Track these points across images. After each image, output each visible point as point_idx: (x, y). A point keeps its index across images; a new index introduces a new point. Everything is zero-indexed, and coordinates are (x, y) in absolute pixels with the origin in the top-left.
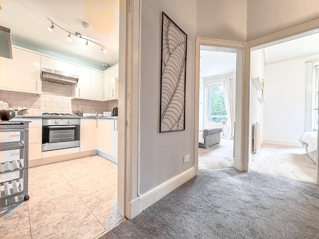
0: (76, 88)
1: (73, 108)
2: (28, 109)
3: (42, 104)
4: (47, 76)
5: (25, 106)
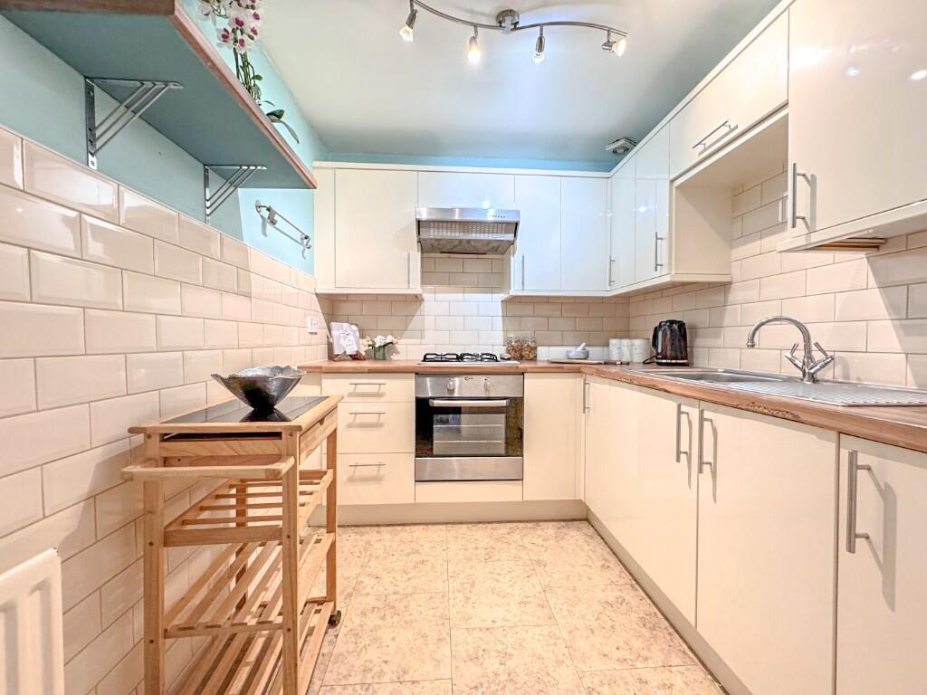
0: (512, 258)
1: (505, 331)
2: (395, 341)
3: (429, 322)
4: (432, 234)
5: (392, 332)
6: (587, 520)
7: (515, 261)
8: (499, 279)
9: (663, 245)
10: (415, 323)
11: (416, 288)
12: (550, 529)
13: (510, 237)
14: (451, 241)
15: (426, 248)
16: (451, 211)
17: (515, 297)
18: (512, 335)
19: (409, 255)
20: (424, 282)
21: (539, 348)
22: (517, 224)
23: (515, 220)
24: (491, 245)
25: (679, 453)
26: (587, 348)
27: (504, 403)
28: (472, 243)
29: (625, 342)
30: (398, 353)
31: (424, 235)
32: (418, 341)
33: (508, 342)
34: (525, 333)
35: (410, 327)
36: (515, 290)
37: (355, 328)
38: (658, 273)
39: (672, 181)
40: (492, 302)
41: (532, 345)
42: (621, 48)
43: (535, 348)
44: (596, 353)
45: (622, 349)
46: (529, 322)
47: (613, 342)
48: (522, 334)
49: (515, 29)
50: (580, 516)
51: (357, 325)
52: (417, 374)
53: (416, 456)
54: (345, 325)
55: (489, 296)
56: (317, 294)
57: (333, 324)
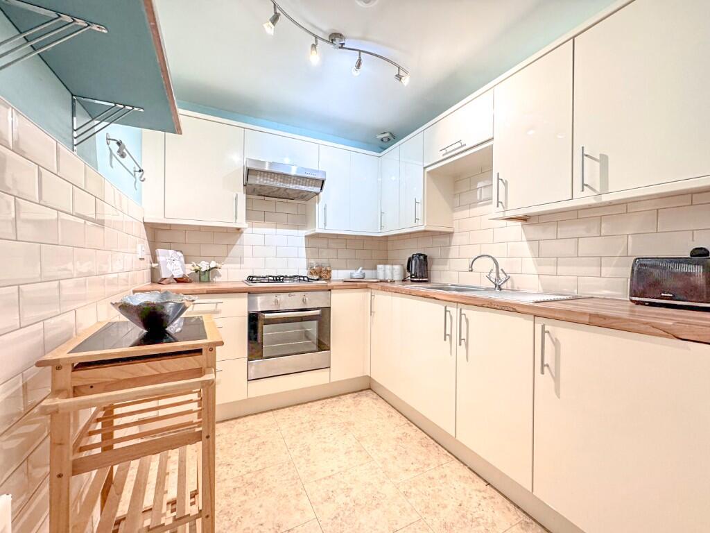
0: (317, 205)
1: (308, 258)
2: (219, 265)
3: (247, 250)
4: (257, 181)
5: (214, 258)
6: (370, 389)
7: (319, 208)
8: (303, 219)
9: (419, 207)
10: (235, 250)
11: (242, 222)
12: (348, 399)
13: (317, 189)
14: (271, 187)
15: (250, 190)
16: (263, 163)
17: (318, 234)
18: (312, 261)
19: (237, 195)
20: (248, 218)
21: (333, 271)
22: (323, 181)
23: (323, 178)
24: (301, 194)
25: (445, 335)
26: (364, 271)
27: (318, 312)
28: (288, 191)
29: (388, 267)
30: (220, 276)
31: (250, 181)
32: (238, 266)
33: (310, 267)
34: (323, 260)
35: (231, 254)
36: (319, 229)
37: (179, 254)
38: (416, 224)
39: (425, 168)
40: (297, 237)
41: (328, 269)
42: (406, 81)
43: (330, 271)
44: (369, 274)
45: (385, 271)
46: (325, 253)
47: (379, 266)
48: (320, 261)
49: (341, 48)
50: (367, 387)
51: (181, 252)
52: (249, 293)
53: (249, 360)
54: (171, 252)
55: (296, 231)
56: (144, 223)
57: (160, 251)
